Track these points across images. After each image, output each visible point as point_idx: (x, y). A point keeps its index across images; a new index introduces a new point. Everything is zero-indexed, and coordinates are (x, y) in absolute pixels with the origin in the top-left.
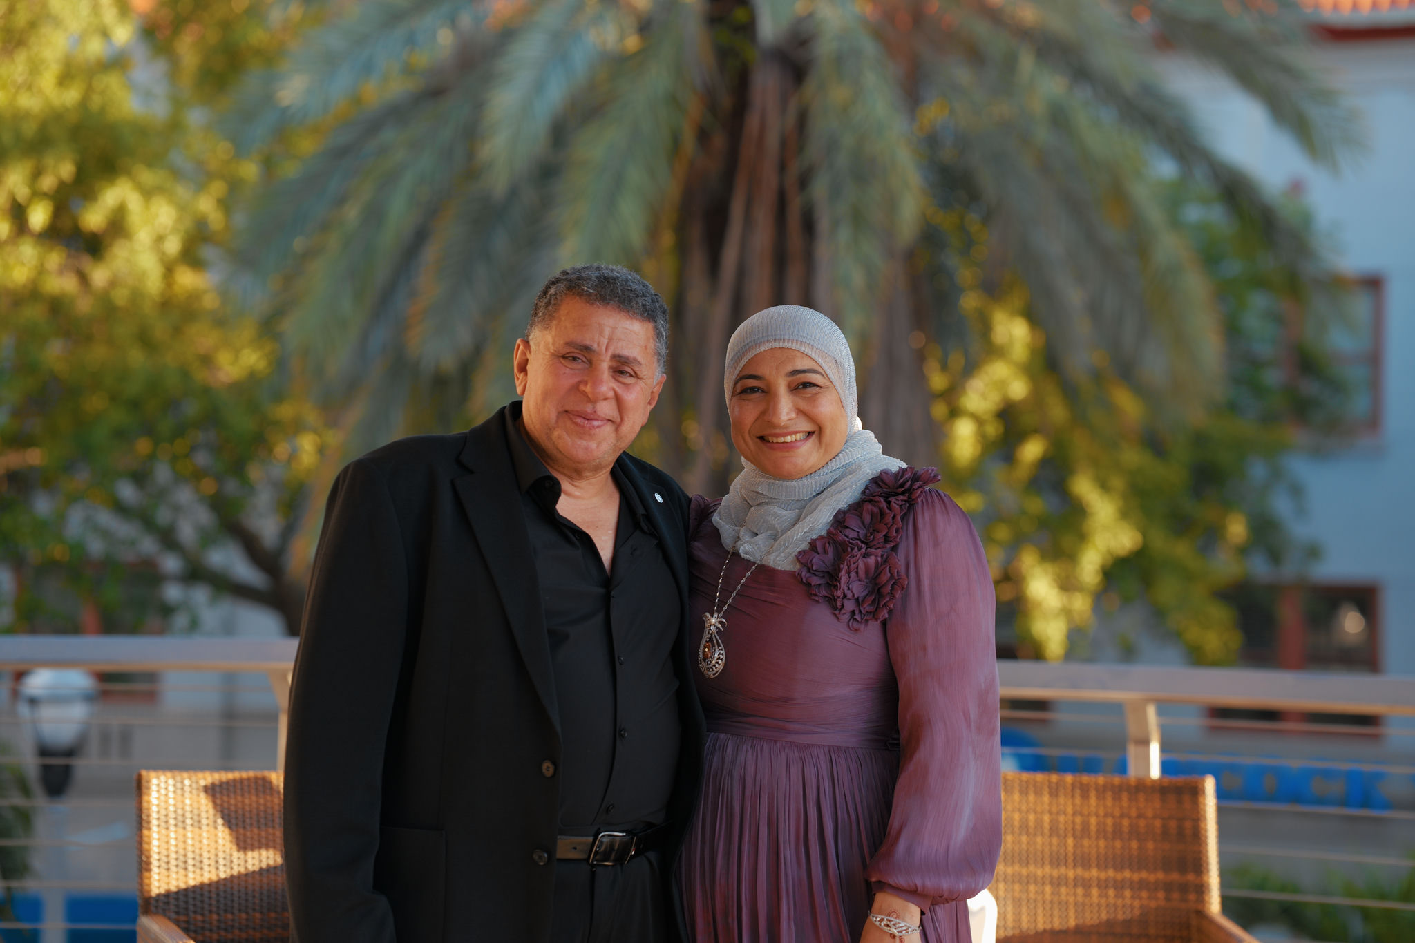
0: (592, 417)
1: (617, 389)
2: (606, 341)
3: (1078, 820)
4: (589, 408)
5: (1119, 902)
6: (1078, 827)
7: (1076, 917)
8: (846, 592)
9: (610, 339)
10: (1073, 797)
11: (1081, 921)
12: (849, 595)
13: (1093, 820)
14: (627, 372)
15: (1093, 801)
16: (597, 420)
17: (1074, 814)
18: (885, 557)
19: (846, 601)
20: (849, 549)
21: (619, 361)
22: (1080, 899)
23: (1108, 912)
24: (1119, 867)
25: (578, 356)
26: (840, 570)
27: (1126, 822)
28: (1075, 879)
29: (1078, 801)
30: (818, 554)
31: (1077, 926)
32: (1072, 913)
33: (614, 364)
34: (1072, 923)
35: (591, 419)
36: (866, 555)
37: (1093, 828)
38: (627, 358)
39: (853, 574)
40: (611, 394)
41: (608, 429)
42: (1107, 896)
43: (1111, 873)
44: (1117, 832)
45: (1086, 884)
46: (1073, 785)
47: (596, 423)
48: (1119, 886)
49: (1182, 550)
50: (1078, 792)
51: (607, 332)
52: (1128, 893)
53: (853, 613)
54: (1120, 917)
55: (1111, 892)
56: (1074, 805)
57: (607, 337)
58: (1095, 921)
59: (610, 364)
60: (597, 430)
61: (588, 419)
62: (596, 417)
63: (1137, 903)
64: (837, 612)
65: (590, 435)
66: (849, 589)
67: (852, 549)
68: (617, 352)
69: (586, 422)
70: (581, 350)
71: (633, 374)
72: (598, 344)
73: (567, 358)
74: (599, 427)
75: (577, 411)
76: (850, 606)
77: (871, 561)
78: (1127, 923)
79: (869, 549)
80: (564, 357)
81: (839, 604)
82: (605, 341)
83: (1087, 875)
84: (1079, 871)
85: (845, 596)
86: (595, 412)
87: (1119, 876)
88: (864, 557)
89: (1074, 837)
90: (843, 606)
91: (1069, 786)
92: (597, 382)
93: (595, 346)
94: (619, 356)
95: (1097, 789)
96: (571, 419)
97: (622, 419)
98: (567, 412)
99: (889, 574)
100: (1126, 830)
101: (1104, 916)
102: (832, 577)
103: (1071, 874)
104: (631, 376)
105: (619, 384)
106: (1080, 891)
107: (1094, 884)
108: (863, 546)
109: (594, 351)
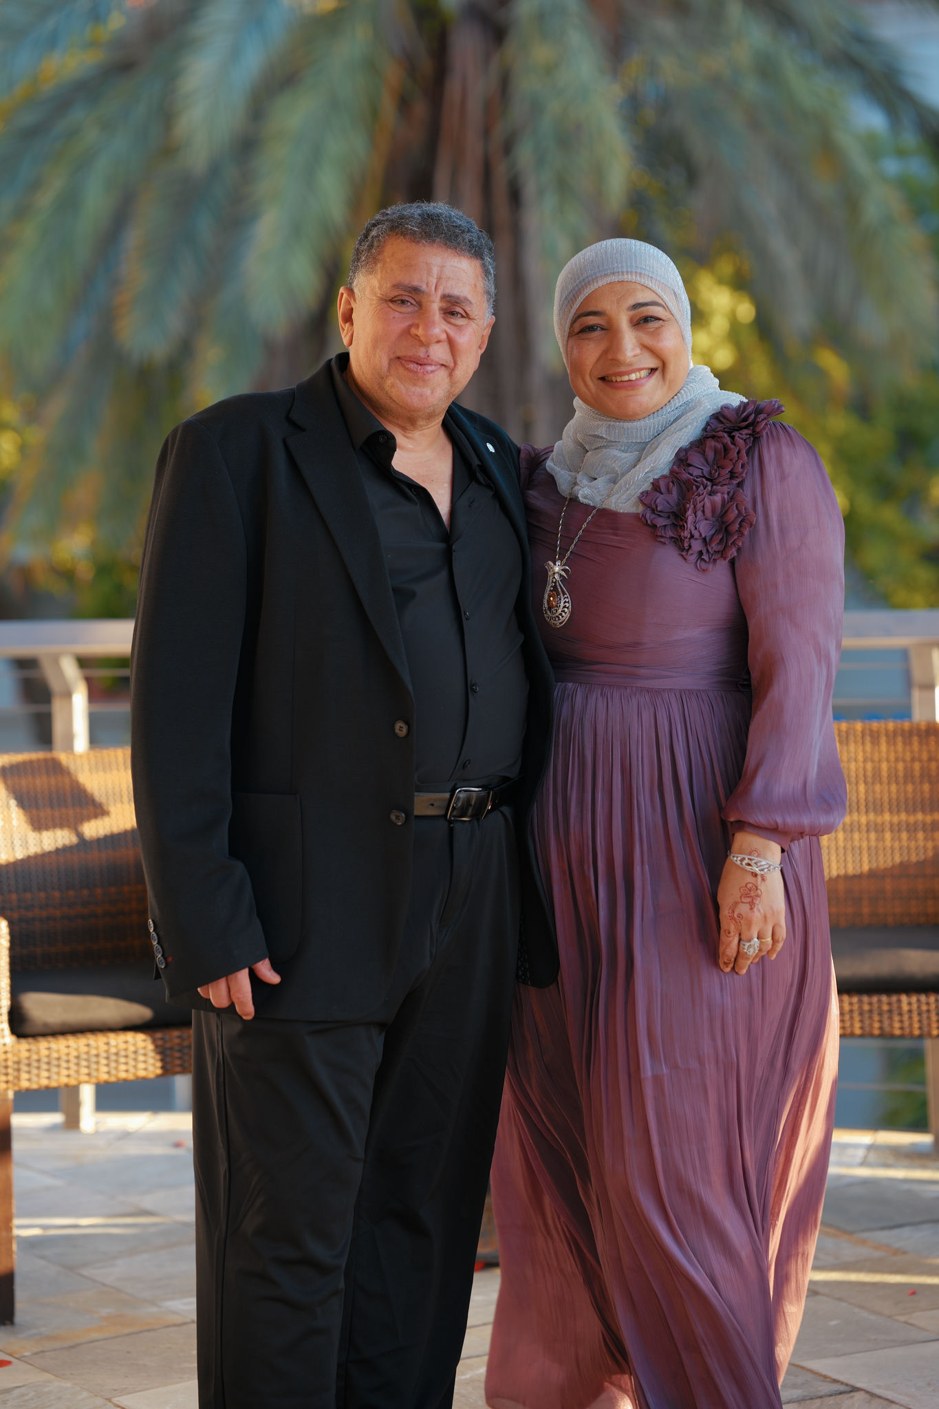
0: (426, 361)
1: (449, 331)
2: (435, 281)
3: (869, 766)
4: (421, 353)
5: (913, 844)
6: (869, 774)
7: (870, 862)
8: (693, 532)
9: (439, 279)
10: (863, 743)
11: (874, 865)
12: (696, 534)
13: (884, 766)
14: (458, 313)
15: (884, 747)
16: (431, 365)
17: (865, 761)
18: (732, 493)
19: (693, 542)
20: (694, 487)
21: (449, 302)
22: (873, 844)
23: (901, 855)
24: (911, 810)
25: (407, 299)
26: (686, 510)
27: (917, 766)
28: (868, 824)
29: (868, 747)
30: (662, 494)
31: (870, 870)
32: (865, 858)
33: (444, 305)
34: (866, 868)
35: (425, 364)
36: (711, 493)
37: (884, 773)
38: (458, 298)
39: (699, 513)
40: (444, 336)
41: (442, 374)
42: (900, 840)
43: (903, 816)
44: (909, 776)
45: (879, 829)
46: (863, 733)
47: (429, 368)
48: (912, 829)
49: (889, 515)
50: (868, 738)
51: (435, 271)
52: (920, 835)
53: (701, 553)
54: (914, 858)
55: (904, 835)
56: (864, 752)
57: (435, 277)
58: (889, 864)
59: (440, 305)
60: (431, 375)
61: (421, 365)
62: (430, 362)
63: (930, 845)
64: (684, 553)
65: (424, 380)
66: (696, 529)
67: (698, 488)
68: (447, 292)
69: (419, 367)
70: (410, 292)
71: (464, 314)
72: (427, 284)
73: (395, 301)
74: (432, 372)
75: (410, 357)
76: (697, 546)
77: (718, 498)
78: (921, 864)
79: (715, 487)
80: (392, 301)
81: (686, 545)
82: (433, 281)
83: (879, 820)
84: (872, 816)
85: (692, 536)
86: (428, 356)
87: (912, 819)
88: (710, 495)
89: (866, 783)
90: (690, 546)
91: (859, 733)
92: (429, 324)
93: (424, 287)
94: (449, 296)
95: (887, 735)
96: (403, 366)
97: (455, 363)
98: (399, 358)
99: (736, 512)
100: (917, 773)
101: (897, 859)
102: (678, 517)
103: (863, 820)
104: (463, 316)
105: (451, 326)
106: (873, 836)
107: (887, 828)
108: (709, 483)
109: (423, 292)
